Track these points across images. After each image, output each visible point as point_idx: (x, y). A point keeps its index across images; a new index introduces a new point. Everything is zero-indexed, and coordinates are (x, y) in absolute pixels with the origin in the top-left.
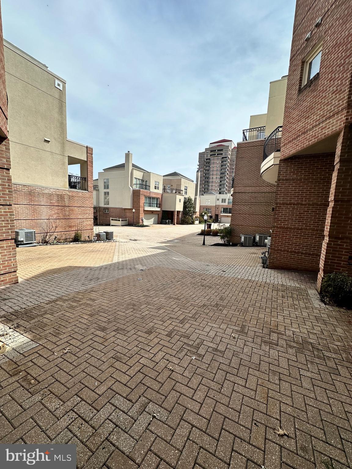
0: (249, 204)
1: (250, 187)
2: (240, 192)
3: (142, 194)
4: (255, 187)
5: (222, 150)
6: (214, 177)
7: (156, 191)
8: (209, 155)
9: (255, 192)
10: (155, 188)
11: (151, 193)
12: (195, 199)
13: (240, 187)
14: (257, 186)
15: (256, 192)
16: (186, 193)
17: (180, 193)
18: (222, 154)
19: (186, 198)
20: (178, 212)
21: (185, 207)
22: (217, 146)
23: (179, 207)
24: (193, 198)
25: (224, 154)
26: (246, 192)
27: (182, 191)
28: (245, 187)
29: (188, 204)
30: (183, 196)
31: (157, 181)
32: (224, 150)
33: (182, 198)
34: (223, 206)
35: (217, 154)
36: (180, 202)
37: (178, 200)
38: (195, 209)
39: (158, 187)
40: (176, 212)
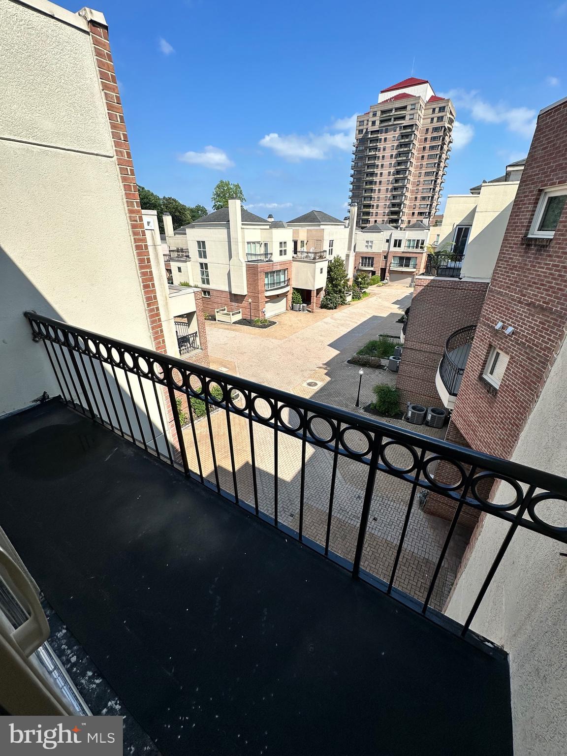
0: (425, 366)
1: (428, 344)
3: (260, 272)
5: (405, 108)
6: (385, 172)
7: (284, 258)
8: (378, 123)
9: (434, 353)
10: (281, 254)
11: (274, 264)
12: (348, 256)
13: (414, 342)
15: (436, 353)
16: (331, 252)
17: (321, 257)
18: (403, 118)
19: (331, 261)
20: (319, 290)
21: (330, 279)
22: (397, 98)
23: (321, 281)
24: (343, 258)
25: (407, 118)
26: (422, 351)
27: (326, 251)
28: (421, 343)
29: (335, 272)
30: (327, 260)
31: (283, 240)
32: (409, 108)
33: (324, 265)
34: (395, 252)
35: (393, 119)
36: (321, 272)
37: (318, 271)
38: (347, 276)
39: (285, 251)
40: (315, 291)
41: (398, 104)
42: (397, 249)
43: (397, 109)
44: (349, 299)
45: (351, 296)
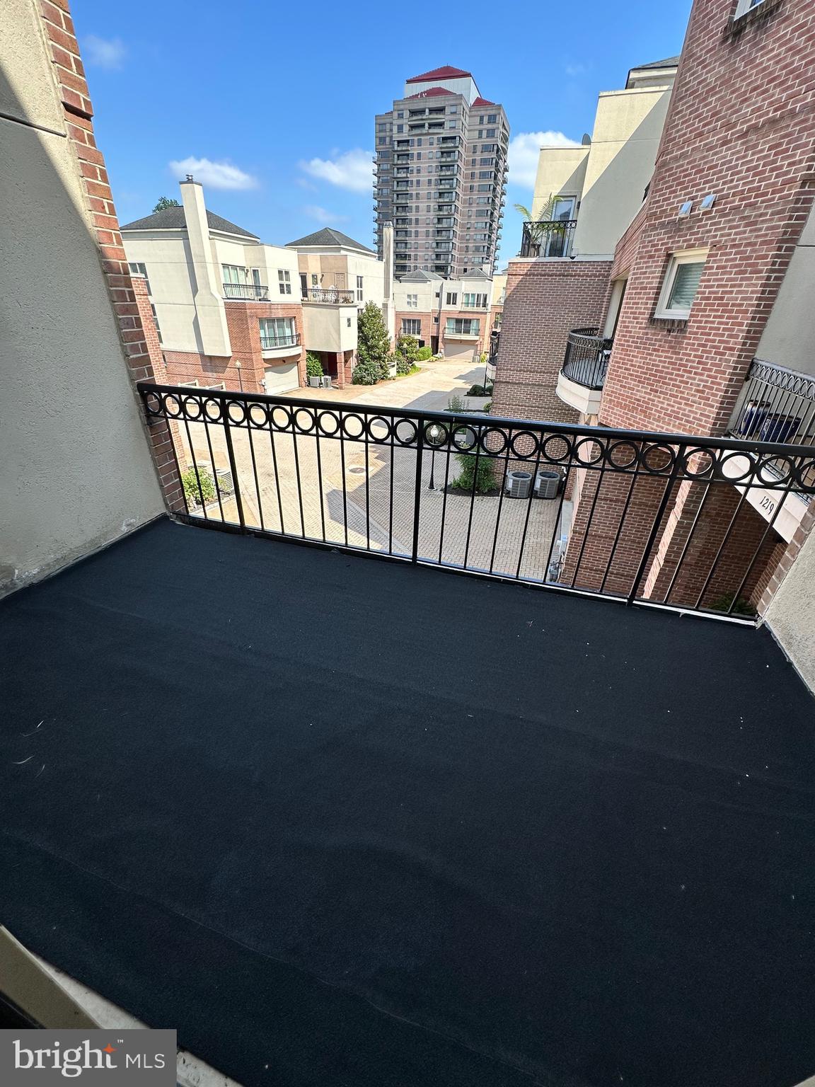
0: (527, 408)
1: (531, 372)
2: (508, 382)
3: (251, 317)
4: (541, 372)
5: (442, 110)
6: (423, 206)
7: (285, 298)
8: (406, 128)
9: (538, 385)
10: (282, 292)
11: (272, 306)
12: (385, 306)
13: (511, 370)
14: (544, 373)
15: (542, 385)
16: (360, 296)
17: (346, 300)
18: (441, 125)
19: (362, 310)
20: (348, 354)
21: (363, 339)
22: (429, 94)
23: (348, 340)
24: (380, 306)
25: (447, 125)
26: (522, 384)
27: (353, 292)
28: (520, 371)
29: (368, 325)
30: (356, 307)
31: (284, 268)
32: (448, 110)
33: (352, 314)
34: (449, 312)
35: (427, 125)
36: (349, 325)
37: (344, 322)
38: (387, 335)
39: (288, 286)
40: (343, 354)
41: (434, 102)
42: (451, 307)
43: (432, 111)
44: (393, 372)
45: (395, 368)
